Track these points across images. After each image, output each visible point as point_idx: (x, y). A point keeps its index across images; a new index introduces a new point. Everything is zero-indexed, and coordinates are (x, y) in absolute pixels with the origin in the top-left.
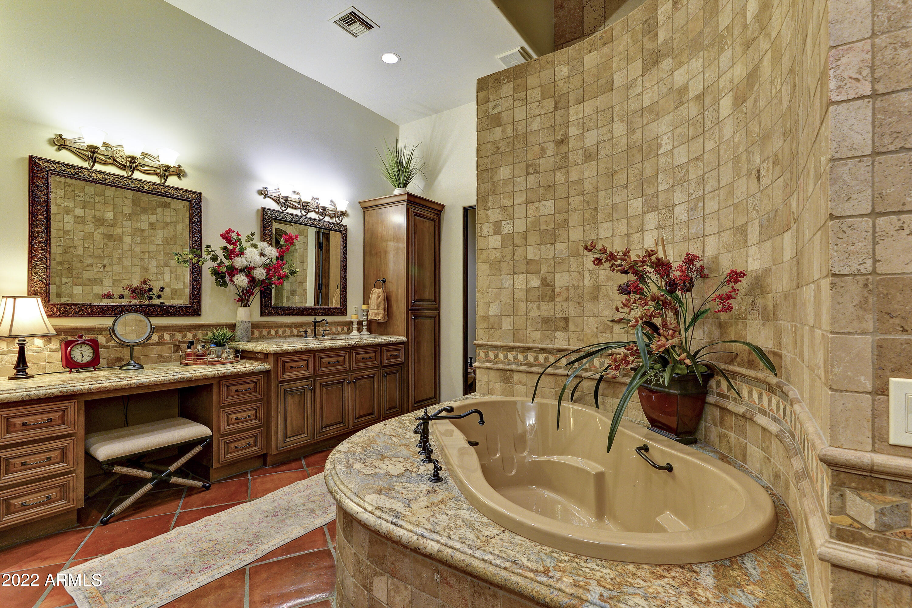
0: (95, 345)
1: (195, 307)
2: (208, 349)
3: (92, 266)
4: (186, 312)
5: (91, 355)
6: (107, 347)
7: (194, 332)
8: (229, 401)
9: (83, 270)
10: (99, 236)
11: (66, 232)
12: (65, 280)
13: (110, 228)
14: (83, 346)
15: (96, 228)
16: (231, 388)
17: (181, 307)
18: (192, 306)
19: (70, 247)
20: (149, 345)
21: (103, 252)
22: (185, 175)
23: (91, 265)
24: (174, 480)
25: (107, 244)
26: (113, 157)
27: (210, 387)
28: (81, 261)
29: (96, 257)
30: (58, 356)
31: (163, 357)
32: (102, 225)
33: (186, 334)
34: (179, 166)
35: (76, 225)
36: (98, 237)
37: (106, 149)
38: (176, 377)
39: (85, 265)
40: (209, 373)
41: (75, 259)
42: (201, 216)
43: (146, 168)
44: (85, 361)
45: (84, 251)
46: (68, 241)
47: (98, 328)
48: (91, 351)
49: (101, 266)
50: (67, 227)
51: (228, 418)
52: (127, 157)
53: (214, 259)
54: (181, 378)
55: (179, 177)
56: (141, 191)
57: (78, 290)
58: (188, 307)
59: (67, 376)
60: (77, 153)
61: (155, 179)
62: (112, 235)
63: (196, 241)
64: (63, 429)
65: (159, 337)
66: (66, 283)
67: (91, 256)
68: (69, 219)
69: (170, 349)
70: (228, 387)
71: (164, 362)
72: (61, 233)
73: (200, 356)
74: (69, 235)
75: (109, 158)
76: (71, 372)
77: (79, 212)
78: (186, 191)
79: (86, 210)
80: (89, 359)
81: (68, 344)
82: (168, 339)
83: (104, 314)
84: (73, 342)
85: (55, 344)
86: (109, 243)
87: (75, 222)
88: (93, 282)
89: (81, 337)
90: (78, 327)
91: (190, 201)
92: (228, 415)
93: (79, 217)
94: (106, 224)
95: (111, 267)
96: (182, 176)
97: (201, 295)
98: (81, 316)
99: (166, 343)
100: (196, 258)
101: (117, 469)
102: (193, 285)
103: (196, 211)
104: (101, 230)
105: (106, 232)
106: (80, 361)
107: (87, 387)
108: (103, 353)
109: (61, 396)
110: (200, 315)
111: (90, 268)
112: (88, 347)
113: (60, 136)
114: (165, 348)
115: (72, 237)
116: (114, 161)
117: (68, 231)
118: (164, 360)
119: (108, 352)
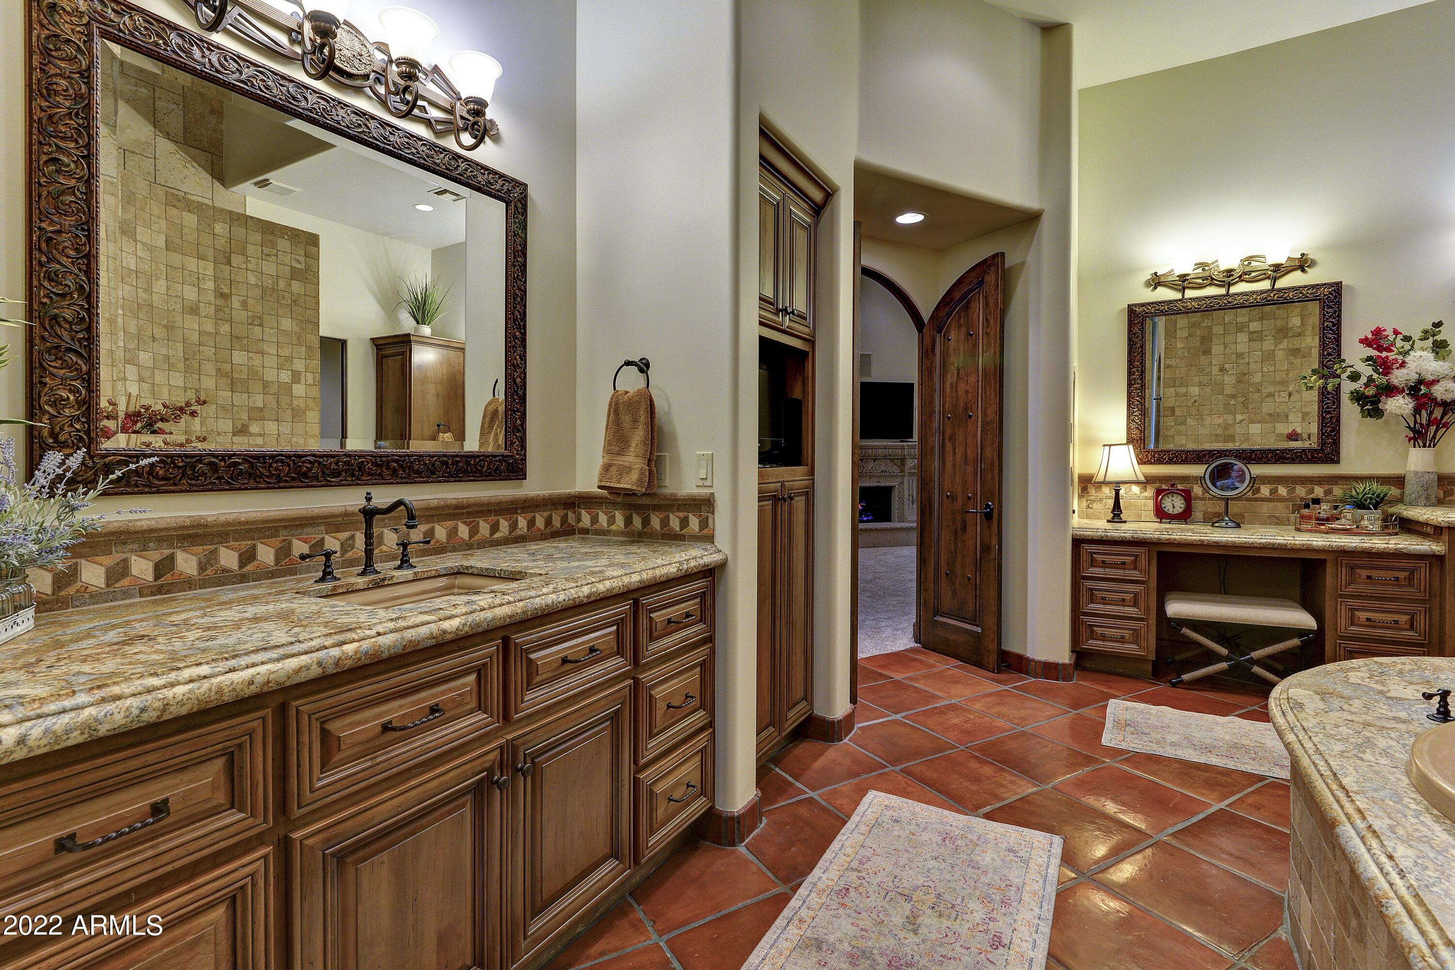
0: (1187, 496)
1: (1327, 450)
2: (1341, 512)
3: (1274, 395)
4: (1313, 457)
5: (1183, 506)
6: (1203, 499)
7: (1327, 487)
8: (1351, 589)
9: (1261, 403)
10: (1281, 352)
11: (1239, 356)
12: (1239, 417)
13: (1297, 340)
14: (1175, 496)
15: (1277, 341)
16: (1358, 571)
17: (1304, 450)
18: (1322, 449)
19: (1245, 374)
20: (1256, 500)
21: (1287, 375)
22: (1313, 264)
23: (1272, 395)
24: (1256, 669)
25: (1292, 363)
26: (1210, 276)
27: (1323, 562)
28: (1259, 391)
29: (1279, 383)
30: (1151, 504)
31: (1277, 518)
32: (1285, 337)
33: (1313, 489)
34: (1303, 255)
35: (1252, 343)
36: (1280, 354)
37: (1204, 270)
38: (1263, 541)
39: (1264, 395)
40: (1314, 543)
41: (1251, 389)
42: (1339, 316)
43: (1253, 274)
44: (1176, 512)
45: (1262, 376)
46: (1242, 367)
47: (1194, 477)
48: (1183, 501)
49: (1285, 394)
50: (1241, 348)
51: (1353, 615)
52: (1223, 272)
53: (1355, 377)
54: (1270, 544)
55: (1303, 270)
56: (1245, 307)
57: (1255, 429)
58: (1316, 450)
59: (1157, 525)
60: (1171, 286)
61: (1266, 285)
62: (1299, 350)
63: (1329, 354)
64: (1134, 574)
65: (1271, 490)
66: (1241, 422)
67: (1272, 383)
68: (1242, 337)
69: (1287, 507)
70: (1352, 568)
71: (1278, 524)
72: (1234, 357)
73: (1321, 521)
74: (1243, 358)
75: (1207, 279)
76: (1161, 522)
77: (1255, 326)
78: (1313, 287)
79: (1264, 322)
80: (1181, 510)
81: (1159, 492)
82: (1285, 494)
83: (1199, 460)
84: (1165, 490)
85: (1150, 492)
86: (1295, 361)
87: (1250, 340)
88: (1275, 417)
89: (1173, 485)
90: (1173, 475)
91: (1319, 300)
92: (1352, 610)
93: (1255, 332)
94: (1290, 334)
95: (1299, 396)
96: (1309, 267)
97: (1338, 432)
98: (1175, 463)
99: (1281, 499)
100: (1321, 381)
101: (1185, 631)
102: (1323, 418)
103: (1331, 310)
104: (1284, 344)
105: (1291, 346)
106: (1170, 512)
107: (1156, 536)
108: (1199, 507)
109: (1133, 542)
110: (1338, 462)
111: (1270, 399)
112: (1180, 498)
113: (1156, 273)
114: (1280, 506)
115: (1247, 360)
116: (1211, 281)
117: (1242, 354)
118: (1277, 521)
119: (1205, 504)
